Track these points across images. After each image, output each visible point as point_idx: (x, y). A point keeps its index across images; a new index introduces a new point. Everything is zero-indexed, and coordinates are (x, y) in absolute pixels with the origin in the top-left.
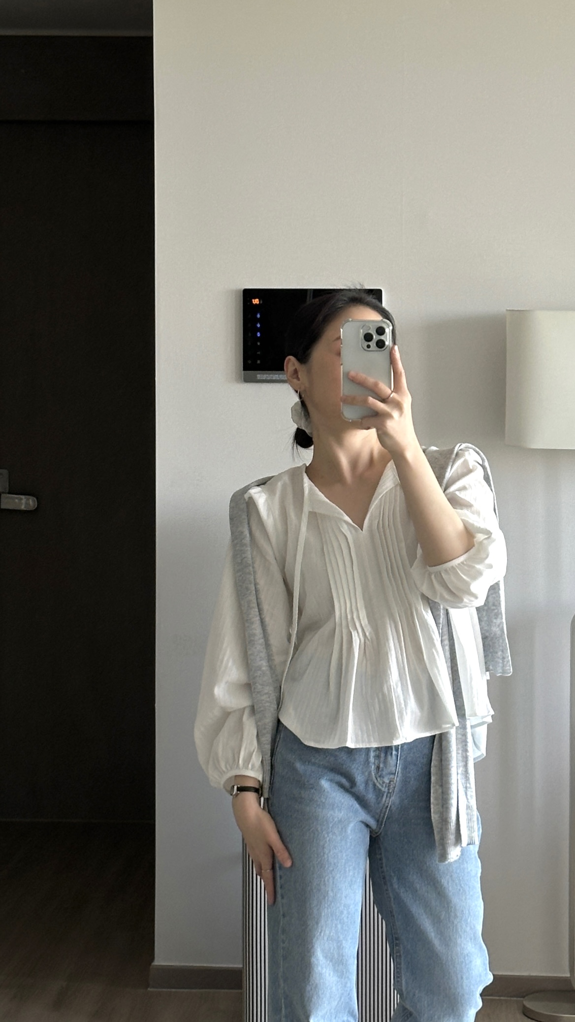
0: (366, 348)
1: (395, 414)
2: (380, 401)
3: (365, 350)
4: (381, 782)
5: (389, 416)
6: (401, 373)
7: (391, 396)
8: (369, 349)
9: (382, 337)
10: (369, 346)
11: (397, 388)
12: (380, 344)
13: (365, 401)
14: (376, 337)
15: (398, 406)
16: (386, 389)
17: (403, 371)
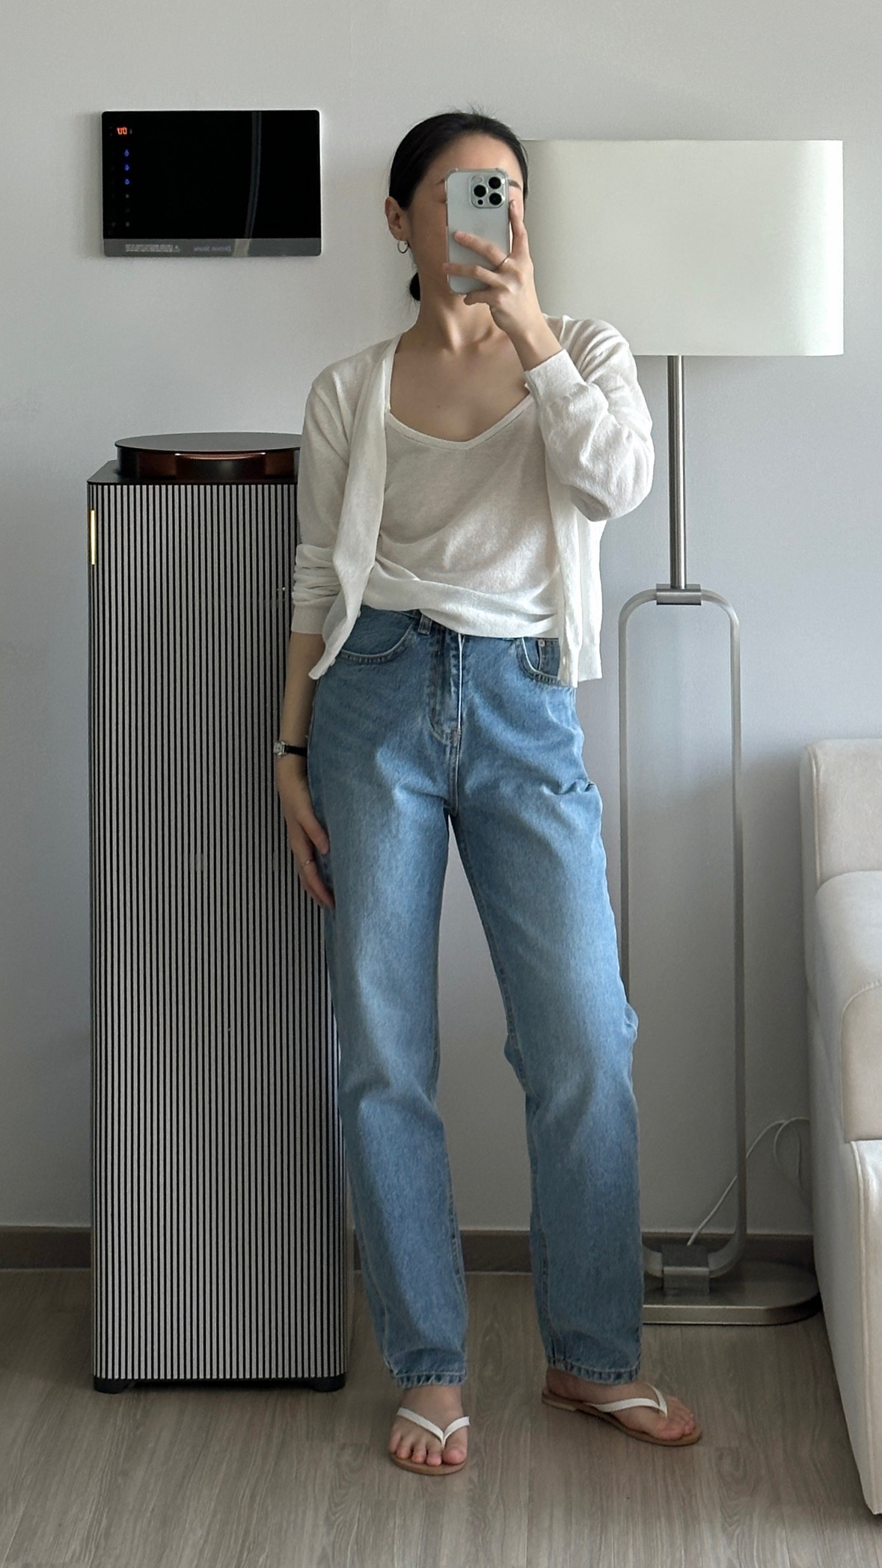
0: (477, 204)
1: (512, 287)
2: (493, 271)
3: (476, 207)
4: (440, 732)
5: (503, 289)
6: (523, 234)
7: (506, 261)
8: (480, 206)
9: (497, 191)
10: (480, 202)
11: (515, 252)
12: (495, 199)
13: (473, 272)
14: (488, 190)
15: (516, 276)
16: (500, 255)
17: (525, 232)
